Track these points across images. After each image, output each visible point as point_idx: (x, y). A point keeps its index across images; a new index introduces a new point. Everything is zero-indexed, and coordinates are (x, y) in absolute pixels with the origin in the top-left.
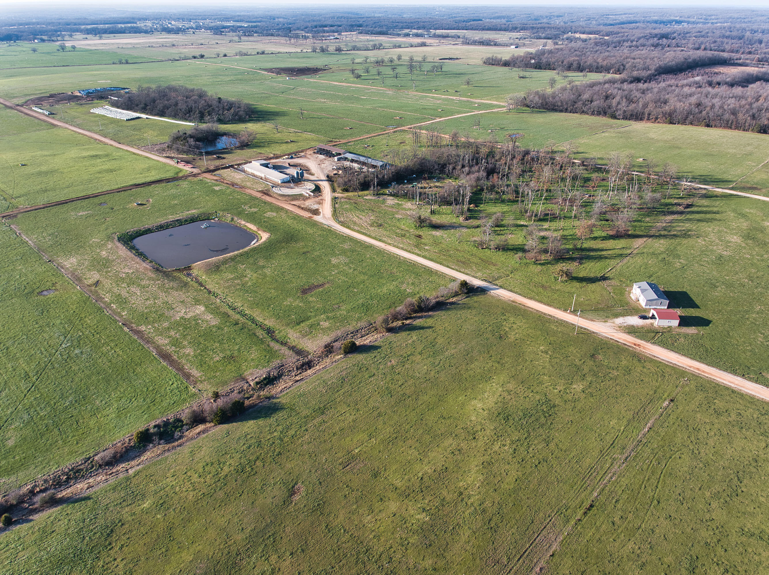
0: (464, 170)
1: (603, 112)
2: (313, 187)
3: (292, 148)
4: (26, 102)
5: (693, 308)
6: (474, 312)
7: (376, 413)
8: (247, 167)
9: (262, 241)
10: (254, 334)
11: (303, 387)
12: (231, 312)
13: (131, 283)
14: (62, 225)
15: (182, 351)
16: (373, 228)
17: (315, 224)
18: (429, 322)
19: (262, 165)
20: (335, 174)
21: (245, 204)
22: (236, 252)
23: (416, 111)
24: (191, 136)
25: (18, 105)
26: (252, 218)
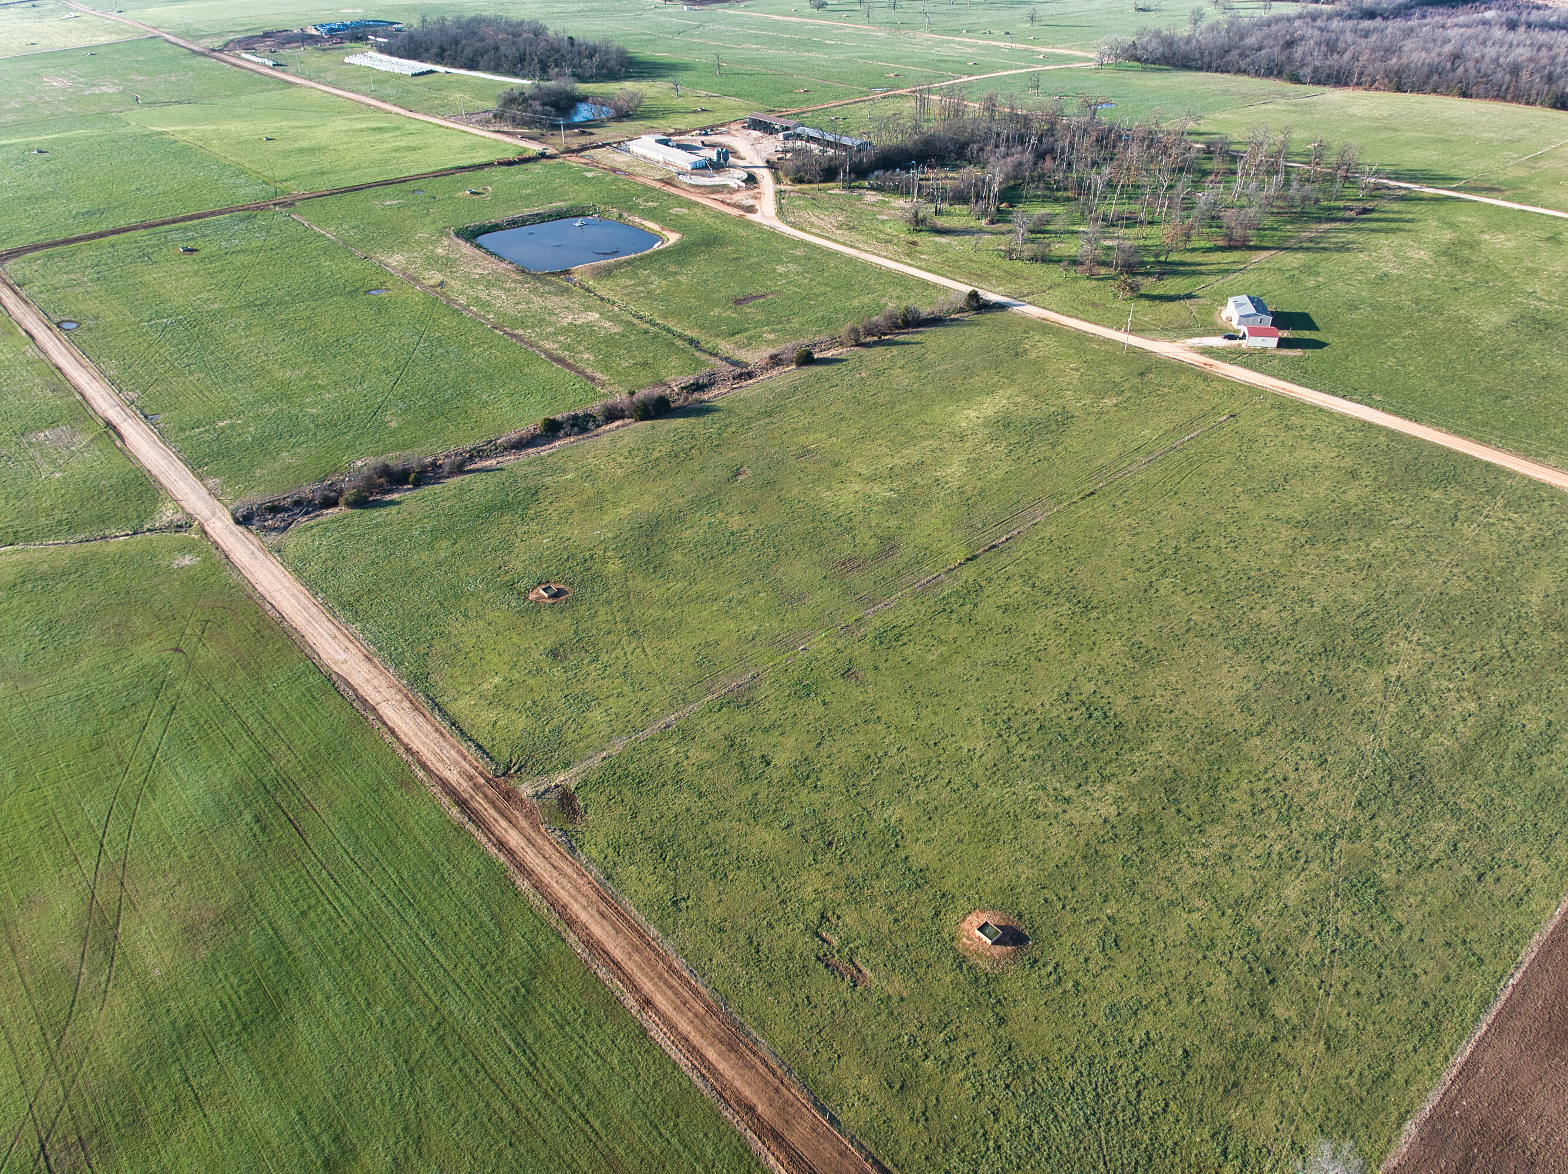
0: (997, 150)
1: (1274, 70)
2: (745, 176)
3: (705, 120)
4: (226, 45)
5: (1309, 329)
6: (984, 329)
7: (838, 418)
8: (633, 146)
9: (667, 244)
10: (673, 344)
11: (743, 393)
12: (635, 321)
13: (489, 285)
14: (366, 217)
15: (579, 356)
16: (841, 232)
17: (750, 224)
18: (918, 338)
19: (658, 141)
20: (779, 159)
21: (638, 197)
22: (633, 256)
23: (926, 64)
24: (533, 98)
25: (213, 50)
26: (650, 214)
